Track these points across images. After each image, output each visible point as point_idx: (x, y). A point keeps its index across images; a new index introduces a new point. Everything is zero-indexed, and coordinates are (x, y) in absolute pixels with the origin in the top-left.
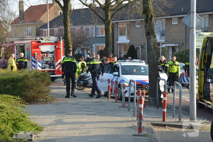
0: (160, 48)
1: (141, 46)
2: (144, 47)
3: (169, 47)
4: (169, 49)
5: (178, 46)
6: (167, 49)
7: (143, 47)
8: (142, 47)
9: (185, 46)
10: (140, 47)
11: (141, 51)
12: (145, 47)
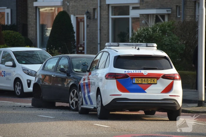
0: (128, 18)
1: (88, 13)
2: (94, 16)
3: (148, 15)
4: (148, 21)
5: (169, 15)
6: (143, 22)
7: (92, 17)
8: (89, 18)
9: (182, 15)
10: (85, 16)
11: (88, 26)
12: (96, 17)
